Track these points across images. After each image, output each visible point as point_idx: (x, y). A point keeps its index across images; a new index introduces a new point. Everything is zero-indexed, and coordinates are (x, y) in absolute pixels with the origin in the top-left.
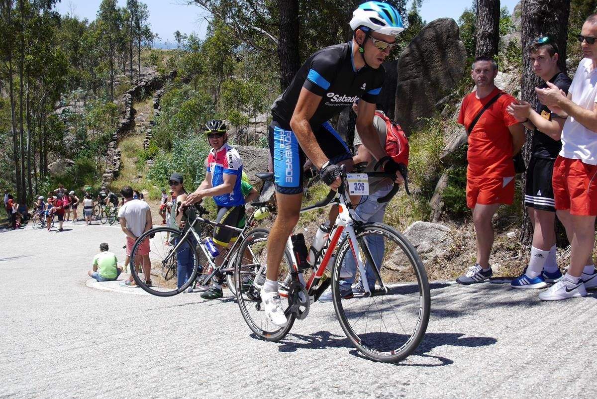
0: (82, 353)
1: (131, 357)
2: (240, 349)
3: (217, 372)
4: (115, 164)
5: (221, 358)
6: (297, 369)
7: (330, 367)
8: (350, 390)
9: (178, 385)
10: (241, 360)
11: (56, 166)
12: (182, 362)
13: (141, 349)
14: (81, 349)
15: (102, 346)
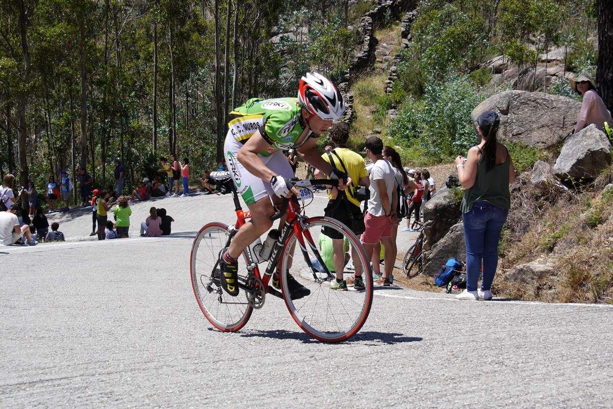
0: (295, 370)
1: (364, 384)
5: (501, 401)
12: (440, 401)
13: (379, 374)
14: (294, 364)
15: (323, 363)
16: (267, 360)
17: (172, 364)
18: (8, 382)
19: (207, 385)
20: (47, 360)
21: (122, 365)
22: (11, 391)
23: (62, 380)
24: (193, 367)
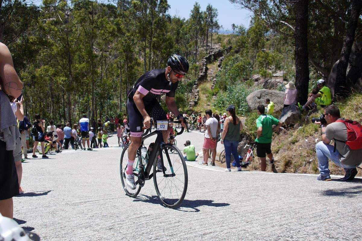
2: (269, 206)
3: (256, 217)
6: (304, 221)
7: (324, 222)
8: (337, 237)
9: (235, 221)
10: (269, 211)
18: (76, 202)
20: (89, 194)
22: (78, 205)
23: (96, 201)
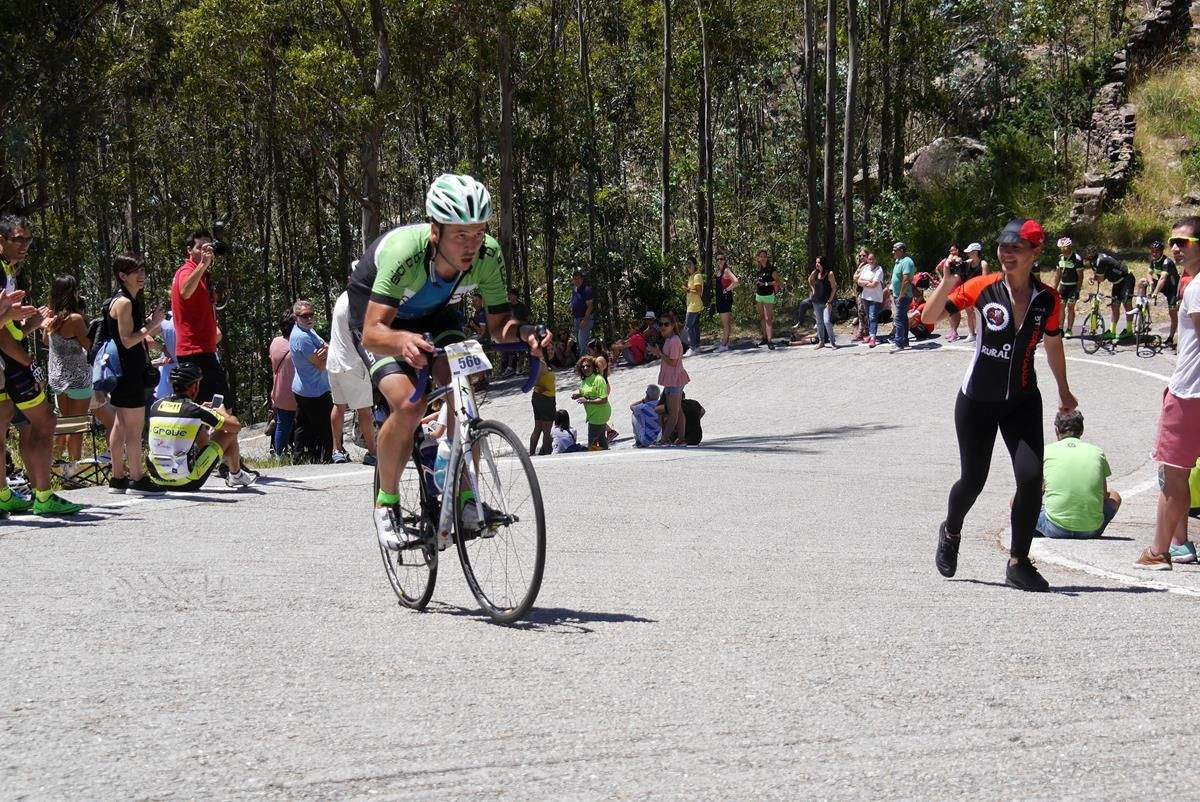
0: (974, 770)
4: (1115, 158)
11: (930, 160)
13: (1173, 786)
14: (972, 755)
15: (1039, 754)
16: (908, 744)
17: (690, 746)
18: (331, 775)
19: (768, 796)
20: (416, 729)
21: (579, 746)
22: (337, 795)
23: (447, 775)
24: (739, 756)
